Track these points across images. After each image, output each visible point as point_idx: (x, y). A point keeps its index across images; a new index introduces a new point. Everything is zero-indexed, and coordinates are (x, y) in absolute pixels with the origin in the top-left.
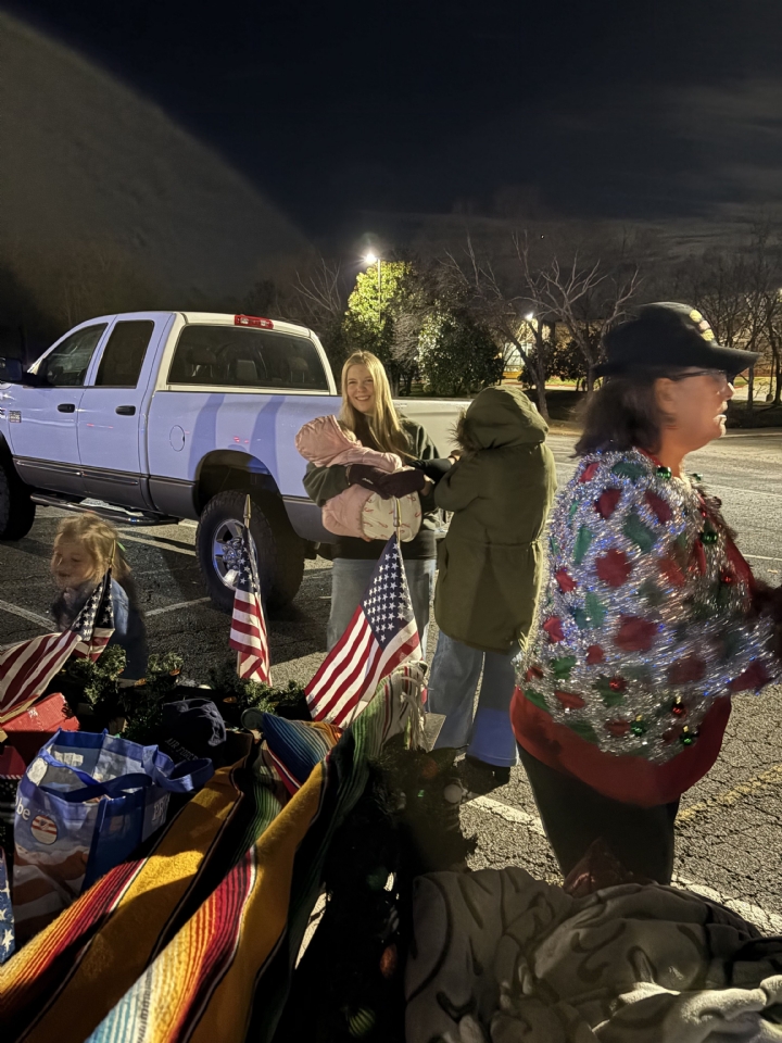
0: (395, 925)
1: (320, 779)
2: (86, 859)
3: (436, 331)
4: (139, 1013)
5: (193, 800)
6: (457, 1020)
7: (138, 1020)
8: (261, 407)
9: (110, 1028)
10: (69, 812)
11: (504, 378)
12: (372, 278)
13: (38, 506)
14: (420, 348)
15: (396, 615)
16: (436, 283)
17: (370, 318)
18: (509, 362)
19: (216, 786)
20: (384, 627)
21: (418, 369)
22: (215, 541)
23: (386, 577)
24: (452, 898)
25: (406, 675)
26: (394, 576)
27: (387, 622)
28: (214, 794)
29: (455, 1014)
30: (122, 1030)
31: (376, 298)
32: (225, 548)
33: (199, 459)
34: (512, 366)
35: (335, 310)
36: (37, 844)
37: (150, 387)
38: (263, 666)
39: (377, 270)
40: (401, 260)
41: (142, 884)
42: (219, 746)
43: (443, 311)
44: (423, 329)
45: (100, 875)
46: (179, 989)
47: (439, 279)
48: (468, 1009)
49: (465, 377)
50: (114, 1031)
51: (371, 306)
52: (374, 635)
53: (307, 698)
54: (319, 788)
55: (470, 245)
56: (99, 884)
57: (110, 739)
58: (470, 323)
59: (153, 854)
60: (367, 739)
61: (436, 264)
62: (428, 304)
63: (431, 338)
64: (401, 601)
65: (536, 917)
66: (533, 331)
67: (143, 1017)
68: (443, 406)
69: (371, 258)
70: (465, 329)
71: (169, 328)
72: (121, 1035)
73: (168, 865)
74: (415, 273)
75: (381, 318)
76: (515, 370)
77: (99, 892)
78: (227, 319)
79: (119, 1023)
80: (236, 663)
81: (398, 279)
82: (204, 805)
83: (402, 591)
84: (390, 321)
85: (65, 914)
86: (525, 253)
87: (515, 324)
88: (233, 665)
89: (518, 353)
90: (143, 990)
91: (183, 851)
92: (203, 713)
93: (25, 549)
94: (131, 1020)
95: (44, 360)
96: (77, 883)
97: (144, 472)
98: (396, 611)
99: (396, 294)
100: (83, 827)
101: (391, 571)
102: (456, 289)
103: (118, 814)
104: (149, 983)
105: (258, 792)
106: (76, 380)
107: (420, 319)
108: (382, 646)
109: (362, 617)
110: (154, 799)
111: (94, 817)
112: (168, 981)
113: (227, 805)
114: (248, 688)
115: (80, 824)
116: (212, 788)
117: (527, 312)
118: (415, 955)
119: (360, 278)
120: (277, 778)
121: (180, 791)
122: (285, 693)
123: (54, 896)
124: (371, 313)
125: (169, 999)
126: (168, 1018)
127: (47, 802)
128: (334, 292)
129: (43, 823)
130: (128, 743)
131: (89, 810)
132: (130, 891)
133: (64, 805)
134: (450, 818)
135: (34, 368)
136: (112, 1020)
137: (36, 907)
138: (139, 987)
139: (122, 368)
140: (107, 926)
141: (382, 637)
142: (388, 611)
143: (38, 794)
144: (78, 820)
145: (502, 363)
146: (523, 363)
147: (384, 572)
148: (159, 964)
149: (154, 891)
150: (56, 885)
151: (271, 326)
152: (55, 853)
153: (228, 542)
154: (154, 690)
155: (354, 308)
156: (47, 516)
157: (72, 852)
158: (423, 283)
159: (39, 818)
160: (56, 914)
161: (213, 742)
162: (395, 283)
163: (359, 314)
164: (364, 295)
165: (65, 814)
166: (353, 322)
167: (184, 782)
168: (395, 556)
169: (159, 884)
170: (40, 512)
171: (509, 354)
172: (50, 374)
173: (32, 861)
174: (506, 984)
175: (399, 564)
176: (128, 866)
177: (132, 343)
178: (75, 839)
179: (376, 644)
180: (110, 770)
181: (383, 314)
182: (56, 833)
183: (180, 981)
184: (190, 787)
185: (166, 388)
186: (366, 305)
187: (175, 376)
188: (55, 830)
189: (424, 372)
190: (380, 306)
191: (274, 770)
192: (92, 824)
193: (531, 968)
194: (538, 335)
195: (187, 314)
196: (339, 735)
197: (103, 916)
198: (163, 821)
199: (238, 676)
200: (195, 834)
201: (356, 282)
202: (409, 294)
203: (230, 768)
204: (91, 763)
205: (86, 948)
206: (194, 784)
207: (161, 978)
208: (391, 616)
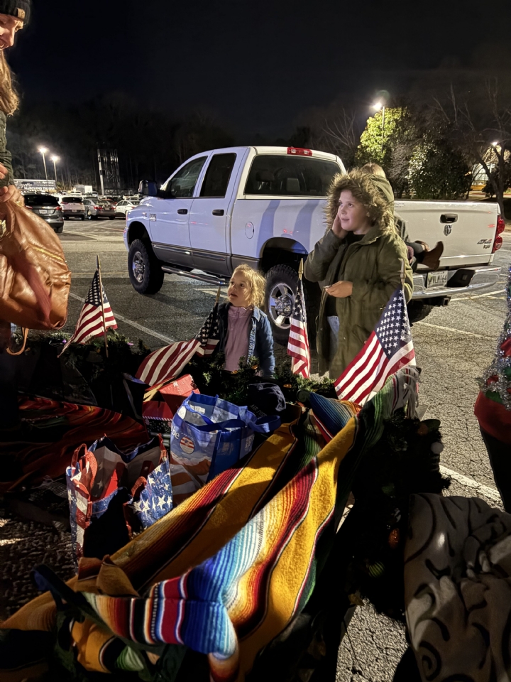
0: (399, 518)
1: (354, 426)
2: (209, 464)
3: (423, 157)
4: (258, 531)
5: (268, 440)
6: (439, 578)
7: (258, 535)
8: (301, 208)
9: (243, 536)
10: (201, 436)
11: (472, 190)
12: (378, 121)
13: (165, 274)
14: (410, 170)
15: (399, 337)
16: (424, 121)
17: (375, 150)
18: (476, 178)
19: (281, 433)
20: (390, 345)
21: (408, 185)
22: (271, 297)
23: (394, 312)
24: (436, 508)
25: (407, 373)
26: (399, 311)
27: (393, 341)
28: (280, 438)
29: (437, 574)
30: (250, 537)
31: (380, 135)
32: (277, 301)
33: (262, 244)
34: (479, 181)
35: (351, 145)
36: (183, 453)
37: (233, 197)
38: (306, 369)
39: (382, 114)
40: (400, 107)
41: (241, 482)
42: (283, 411)
43: (429, 141)
44: (413, 156)
45: (217, 473)
46: (278, 523)
47: (427, 118)
48: (445, 572)
49: (442, 190)
50: (246, 537)
51: (376, 141)
52: (383, 350)
53: (336, 388)
54: (353, 431)
55: (452, 92)
56: (217, 478)
57: (219, 401)
58: (448, 150)
59: (246, 466)
60: (383, 407)
61: (426, 107)
62: (418, 137)
63: (418, 162)
64: (403, 328)
65: (493, 529)
66: (497, 153)
67: (261, 533)
68: (430, 205)
69: (378, 106)
70: (444, 154)
71: (246, 157)
72: (249, 540)
73: (255, 473)
74: (409, 115)
75: (383, 149)
76: (480, 184)
77: (218, 482)
78: (281, 150)
79: (248, 534)
80: (291, 364)
81: (396, 120)
82: (274, 443)
83: (404, 321)
84: (389, 151)
85: (200, 491)
86: (494, 95)
87: (483, 149)
88: (289, 365)
89: (484, 171)
90: (259, 520)
91: (263, 466)
92: (272, 391)
93: (159, 299)
94: (254, 534)
95: (170, 182)
96: (204, 478)
97: (229, 252)
98: (399, 335)
99: (394, 131)
100: (208, 445)
101: (397, 308)
102: (439, 126)
103: (227, 441)
104: (262, 517)
105: (307, 439)
106: (188, 193)
107: (411, 148)
108: (389, 357)
109: (375, 339)
110: (246, 436)
111: (214, 441)
112: (273, 518)
113: (288, 444)
114: (298, 380)
115: (206, 444)
116: (279, 435)
117: (493, 140)
118: (411, 536)
119: (370, 121)
120: (318, 432)
121: (262, 432)
122: (321, 385)
123: (191, 484)
124: (376, 146)
125: (273, 527)
126: (273, 537)
127: (189, 431)
128: (351, 132)
129: (186, 442)
130: (230, 404)
131: (211, 436)
132: (234, 484)
133: (198, 432)
134: (434, 464)
135: (163, 187)
136: (243, 532)
137: (182, 489)
138: (257, 518)
139: (216, 185)
140: (223, 500)
141: (388, 351)
142: (394, 334)
143: (184, 426)
144: (205, 441)
145: (471, 178)
146: (487, 179)
147: (392, 309)
148: (267, 509)
149: (248, 486)
150: (192, 477)
151: (310, 154)
152: (193, 459)
153: (279, 298)
154: (242, 377)
155: (364, 142)
156: (170, 280)
157: (202, 460)
158: (415, 122)
159: (184, 438)
160: (195, 492)
161: (279, 409)
162: (395, 124)
163: (367, 147)
164: (371, 134)
165: (199, 437)
166: (363, 153)
167: (264, 427)
168: (400, 298)
169: (251, 483)
170: (167, 278)
171: (476, 172)
172: (173, 190)
173: (180, 462)
174: (471, 564)
175: (403, 304)
176: (232, 471)
177: (222, 169)
178: (204, 452)
179: (384, 356)
180: (220, 419)
181: (385, 146)
182: (194, 448)
183: (279, 519)
184: (268, 431)
185: (243, 197)
186: (373, 140)
187: (249, 189)
188: (193, 446)
189: (412, 187)
190: (383, 140)
191: (316, 428)
192: (213, 444)
193: (488, 557)
194: (500, 157)
195: (257, 148)
196: (359, 409)
197: (221, 495)
198: (250, 450)
199: (292, 372)
200: (270, 458)
201: (366, 124)
202: (404, 131)
203: (289, 424)
204: (209, 413)
205: (212, 510)
206: (270, 428)
207: (269, 516)
208: (396, 338)
